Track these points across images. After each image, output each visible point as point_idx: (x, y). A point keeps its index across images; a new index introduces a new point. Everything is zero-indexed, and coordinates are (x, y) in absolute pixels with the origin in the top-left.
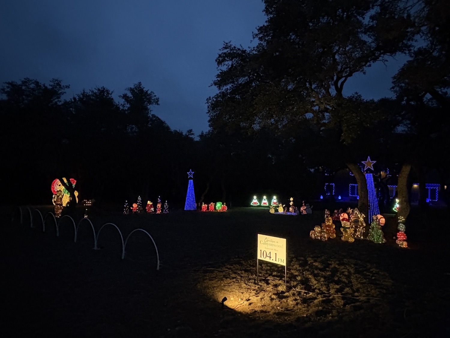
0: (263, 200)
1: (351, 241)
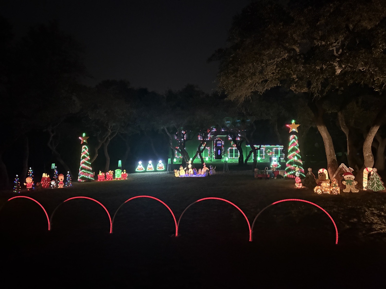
0: (149, 165)
1: (356, 192)
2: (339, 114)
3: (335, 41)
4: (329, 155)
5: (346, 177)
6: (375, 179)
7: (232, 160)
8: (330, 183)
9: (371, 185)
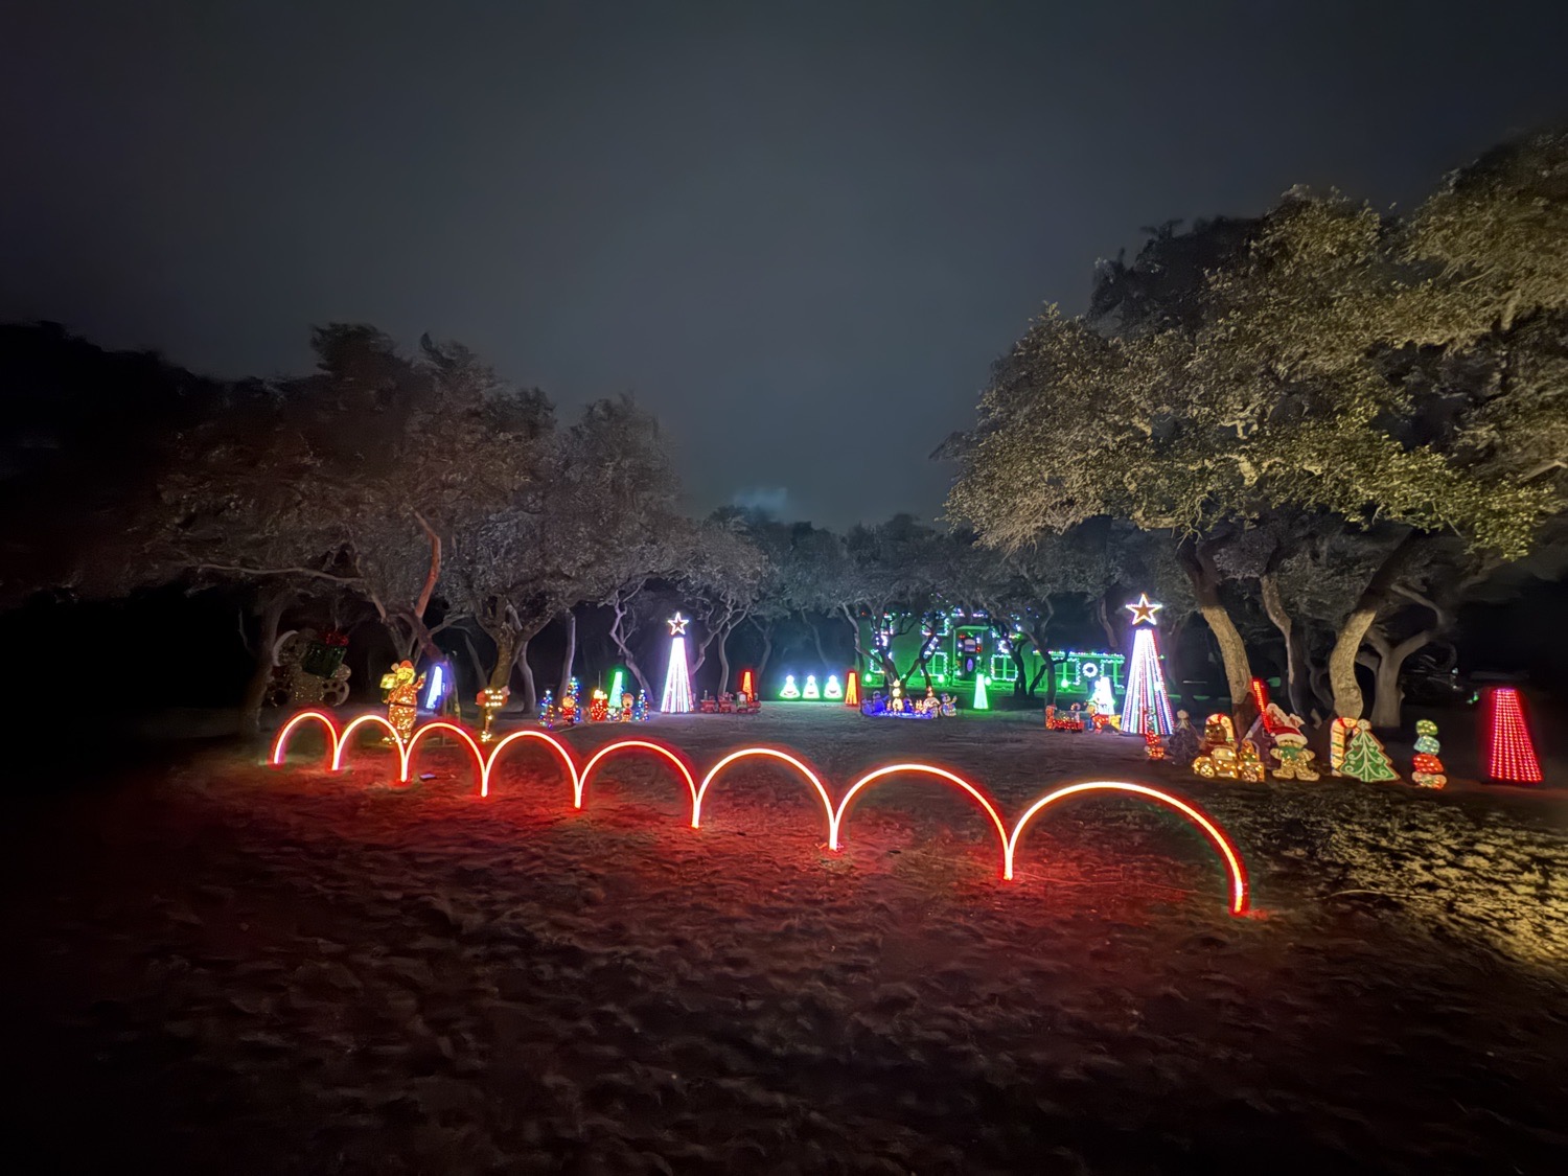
0: (808, 684)
1: (1309, 778)
2: (1264, 581)
3: (1241, 407)
4: (1237, 682)
5: (1279, 738)
6: (1365, 749)
7: (1000, 684)
8: (1238, 751)
9: (1353, 763)
